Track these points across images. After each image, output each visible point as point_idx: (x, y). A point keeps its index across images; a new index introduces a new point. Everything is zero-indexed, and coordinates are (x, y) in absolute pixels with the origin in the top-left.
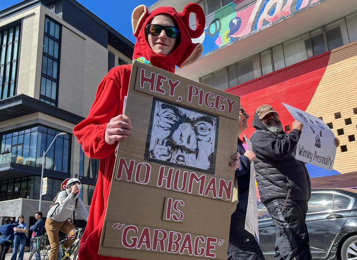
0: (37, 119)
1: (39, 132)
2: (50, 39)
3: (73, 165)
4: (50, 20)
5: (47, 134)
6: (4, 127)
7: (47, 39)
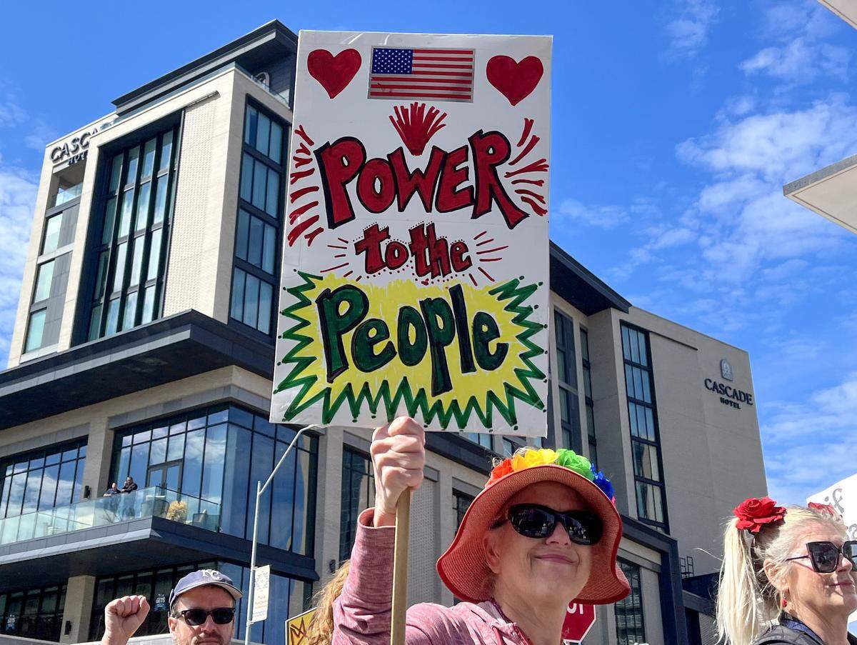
0: (228, 388)
1: (230, 426)
2: (257, 162)
3: (322, 531)
4: (257, 111)
5: (253, 431)
6: (128, 411)
7: (248, 161)
